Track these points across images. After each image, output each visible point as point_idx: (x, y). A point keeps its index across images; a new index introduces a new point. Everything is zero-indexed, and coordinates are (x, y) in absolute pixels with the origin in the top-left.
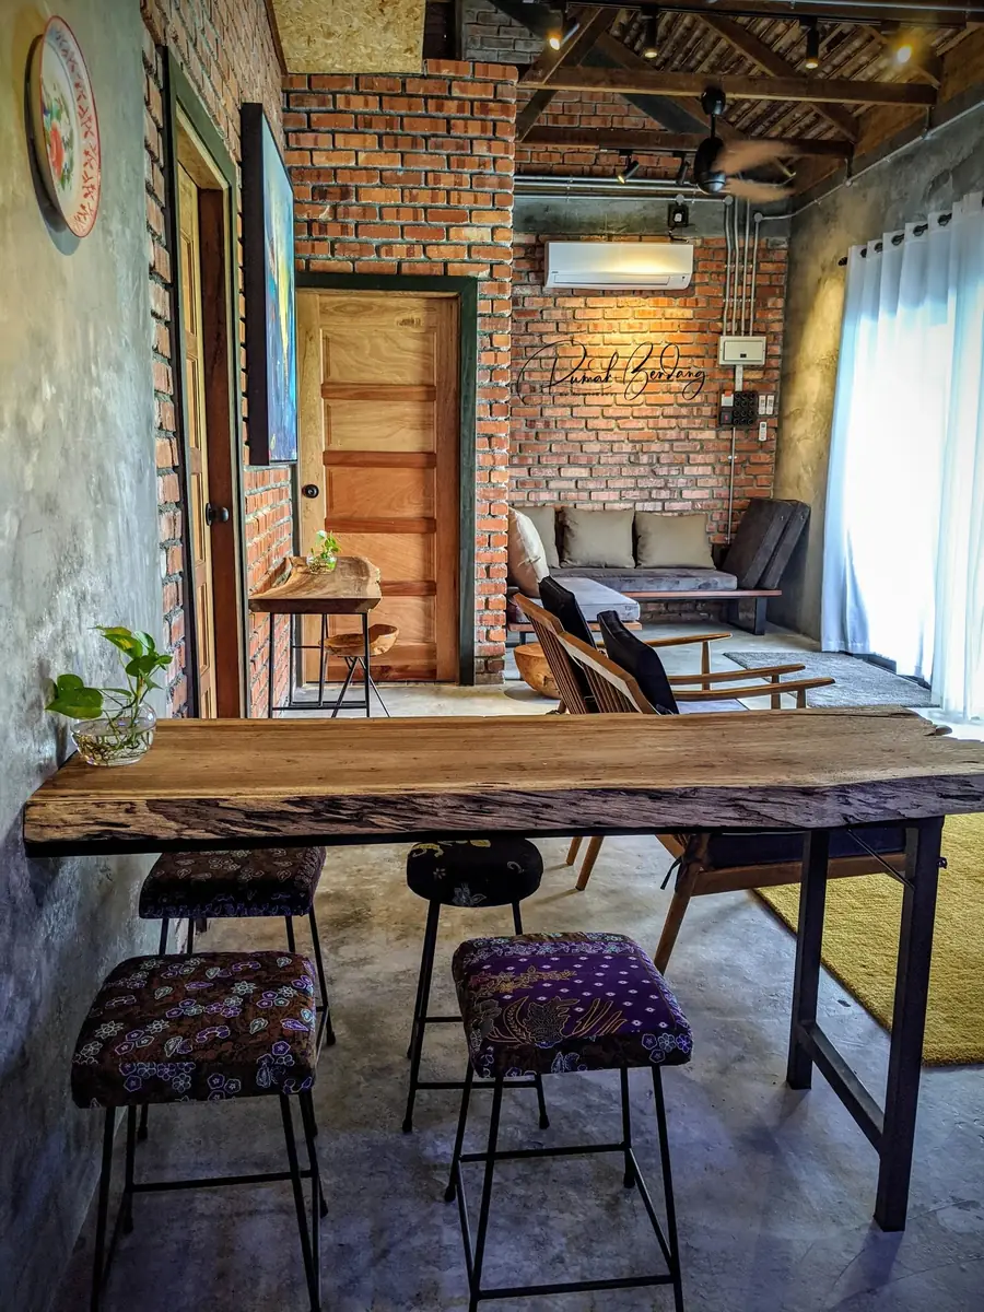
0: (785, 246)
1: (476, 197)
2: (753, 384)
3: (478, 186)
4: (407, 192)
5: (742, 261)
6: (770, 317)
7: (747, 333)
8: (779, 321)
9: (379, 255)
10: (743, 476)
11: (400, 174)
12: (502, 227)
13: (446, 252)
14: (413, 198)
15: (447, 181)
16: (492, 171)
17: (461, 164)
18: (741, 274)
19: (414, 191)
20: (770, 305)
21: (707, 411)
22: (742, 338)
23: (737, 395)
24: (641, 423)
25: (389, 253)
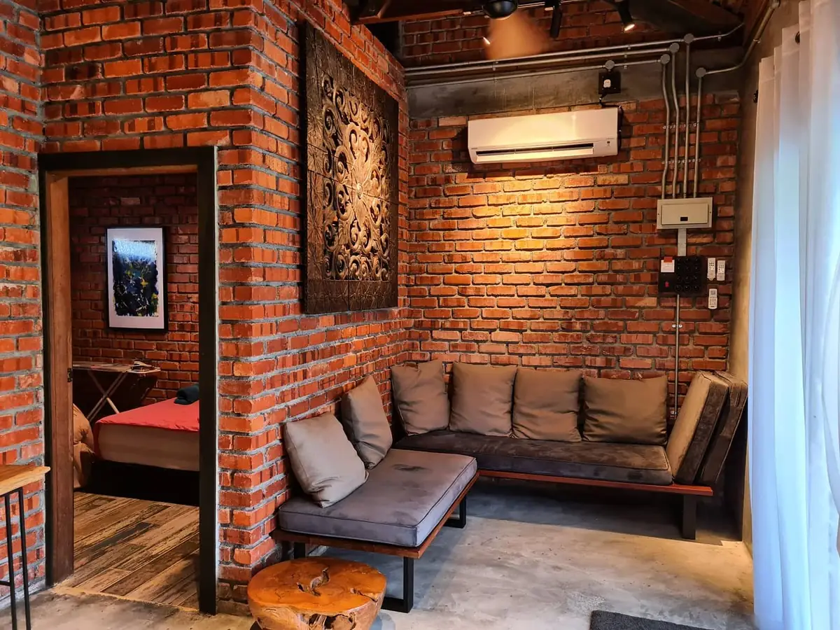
0: (736, 99)
1: (213, 57)
2: (700, 248)
3: (215, 45)
4: (146, 60)
5: (682, 121)
6: (720, 175)
7: (689, 195)
8: (730, 179)
9: (123, 130)
10: (691, 347)
11: (139, 43)
12: (243, 87)
13: (185, 121)
14: (152, 67)
15: (183, 45)
16: (228, 26)
17: (197, 24)
18: (682, 134)
19: (154, 59)
20: (719, 163)
21: (646, 276)
22: (685, 200)
23: (680, 262)
24: (573, 290)
25: (132, 127)
